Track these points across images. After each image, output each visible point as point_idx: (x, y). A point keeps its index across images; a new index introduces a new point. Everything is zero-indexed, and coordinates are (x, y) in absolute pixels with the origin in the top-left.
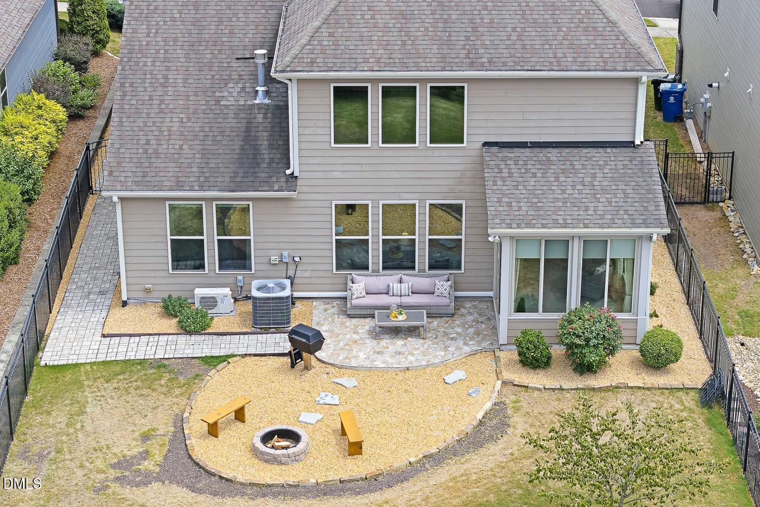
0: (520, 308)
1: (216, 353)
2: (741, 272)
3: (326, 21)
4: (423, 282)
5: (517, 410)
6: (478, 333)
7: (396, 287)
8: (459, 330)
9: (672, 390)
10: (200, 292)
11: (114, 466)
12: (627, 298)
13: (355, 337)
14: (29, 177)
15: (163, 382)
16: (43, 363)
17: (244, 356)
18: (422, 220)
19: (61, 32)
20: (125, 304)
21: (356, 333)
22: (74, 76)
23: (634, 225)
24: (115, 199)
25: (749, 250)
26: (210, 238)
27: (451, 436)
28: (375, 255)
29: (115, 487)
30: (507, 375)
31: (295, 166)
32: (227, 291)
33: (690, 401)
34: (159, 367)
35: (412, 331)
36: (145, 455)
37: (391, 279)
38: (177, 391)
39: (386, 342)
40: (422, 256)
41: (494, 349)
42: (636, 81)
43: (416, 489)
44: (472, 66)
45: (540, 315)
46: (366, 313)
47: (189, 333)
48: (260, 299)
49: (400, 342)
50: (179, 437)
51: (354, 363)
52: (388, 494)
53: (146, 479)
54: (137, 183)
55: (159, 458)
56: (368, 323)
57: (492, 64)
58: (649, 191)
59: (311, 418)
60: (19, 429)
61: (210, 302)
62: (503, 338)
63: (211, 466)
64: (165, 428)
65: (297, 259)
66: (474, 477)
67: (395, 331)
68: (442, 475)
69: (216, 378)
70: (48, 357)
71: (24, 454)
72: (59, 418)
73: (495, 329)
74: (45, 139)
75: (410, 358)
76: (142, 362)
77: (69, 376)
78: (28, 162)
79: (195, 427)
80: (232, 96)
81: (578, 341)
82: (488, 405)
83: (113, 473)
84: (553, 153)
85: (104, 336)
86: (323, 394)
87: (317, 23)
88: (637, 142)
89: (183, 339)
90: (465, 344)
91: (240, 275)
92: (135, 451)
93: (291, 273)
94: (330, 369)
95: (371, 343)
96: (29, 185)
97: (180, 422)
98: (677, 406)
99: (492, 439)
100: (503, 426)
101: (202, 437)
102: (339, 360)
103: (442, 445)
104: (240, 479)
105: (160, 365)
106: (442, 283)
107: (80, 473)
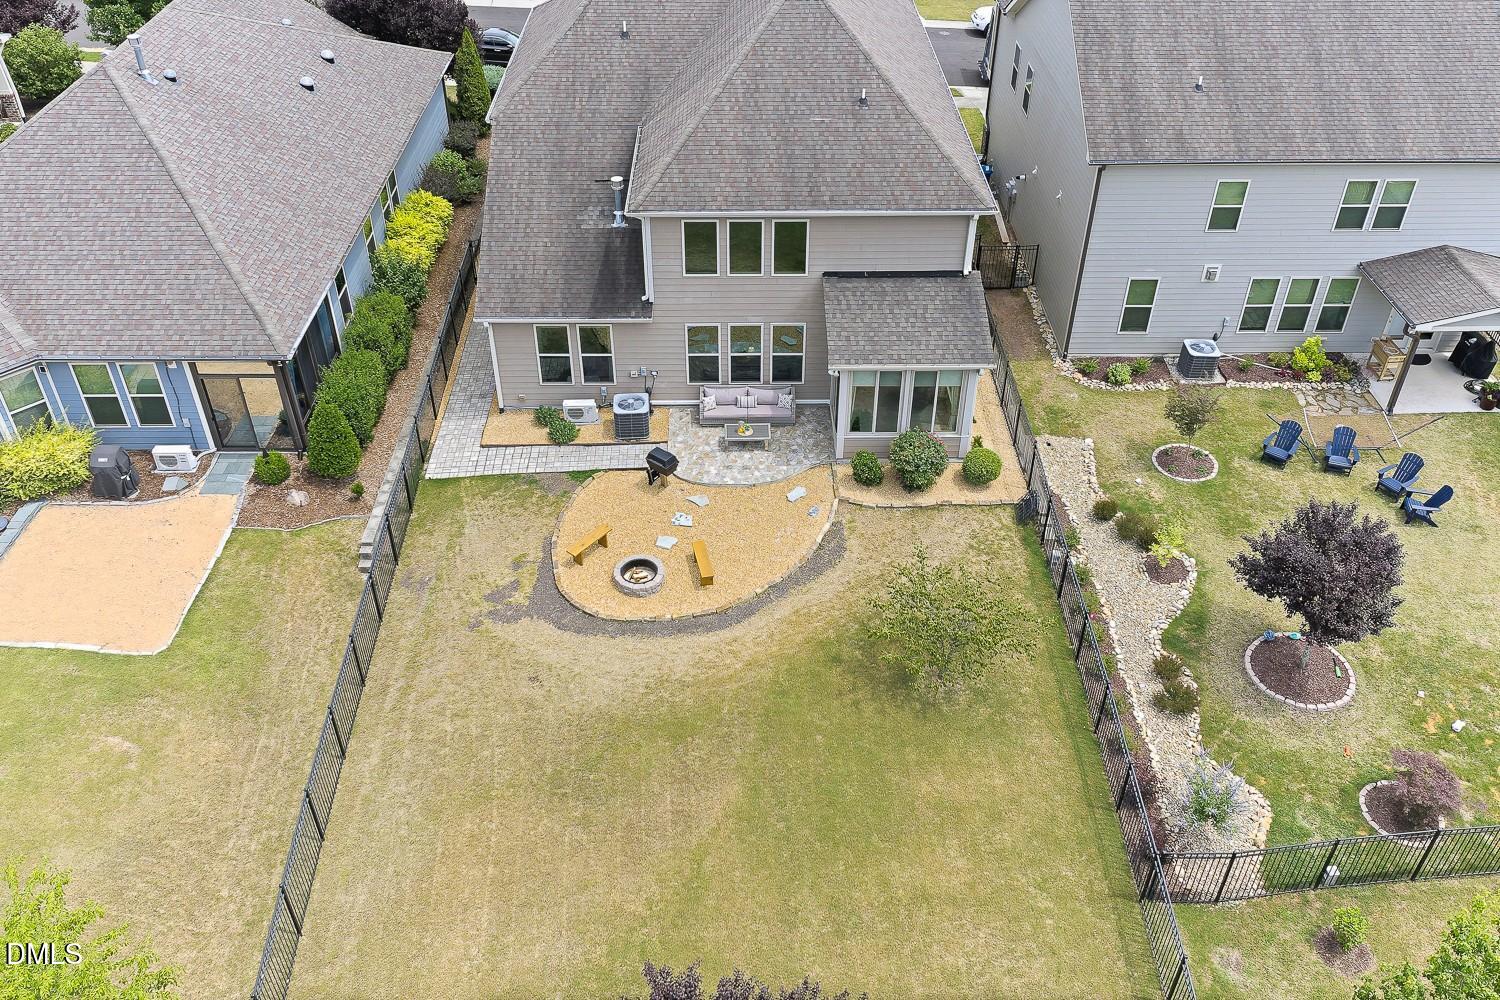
0: (855, 426)
1: (583, 467)
2: (1044, 364)
3: (677, 156)
4: (769, 394)
5: (852, 530)
6: (816, 445)
7: (743, 399)
8: (799, 441)
9: (991, 507)
10: (568, 404)
11: (488, 598)
12: (952, 418)
13: (707, 448)
14: (415, 284)
15: (534, 500)
16: (427, 477)
17: (606, 471)
18: (767, 339)
19: (452, 118)
20: (502, 411)
21: (708, 444)
22: (463, 164)
23: (964, 360)
24: (486, 325)
25: (1051, 341)
26: (576, 356)
27: (792, 561)
28: (725, 369)
29: (488, 623)
30: (844, 493)
31: (650, 294)
32: (591, 403)
33: (1007, 517)
34: (531, 482)
35: (757, 445)
36: (516, 585)
37: (738, 391)
38: (547, 510)
39: (734, 455)
40: (767, 369)
41: (832, 460)
42: (969, 218)
43: (762, 624)
44: (814, 205)
45: (873, 435)
46: (717, 423)
47: (559, 444)
48: (621, 415)
49: (747, 455)
50: (547, 567)
51: (706, 480)
52: (738, 630)
53: (514, 615)
54: (505, 310)
55: (528, 590)
56: (718, 433)
57: (833, 203)
58: (977, 324)
59: (666, 542)
60: (405, 551)
61: (577, 413)
62: (839, 453)
63: (576, 600)
64: (535, 554)
65: (654, 373)
66: (815, 609)
67: (743, 445)
68: (784, 608)
69: (583, 495)
70: (433, 470)
71: (407, 583)
72: (440, 539)
73: (831, 440)
74: (431, 239)
75: (757, 473)
76: (516, 476)
77: (450, 491)
78: (414, 269)
79: (560, 555)
80: (591, 220)
81: (908, 468)
82: (827, 526)
83: (487, 607)
84: (888, 285)
85: (482, 446)
86: (678, 514)
87: (668, 159)
88: (966, 272)
89: (553, 450)
90: (806, 457)
91: (604, 386)
92: (508, 580)
93: (649, 385)
94: (685, 485)
95: (720, 456)
96: (414, 292)
97: (548, 546)
98: (996, 524)
99: (831, 564)
100: (841, 549)
101: (568, 564)
102: (692, 475)
103: (785, 572)
104: (603, 614)
105: (531, 480)
106: (784, 398)
107: (456, 605)
